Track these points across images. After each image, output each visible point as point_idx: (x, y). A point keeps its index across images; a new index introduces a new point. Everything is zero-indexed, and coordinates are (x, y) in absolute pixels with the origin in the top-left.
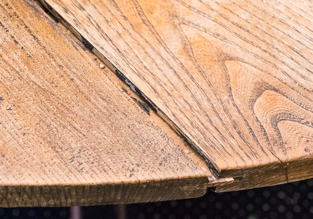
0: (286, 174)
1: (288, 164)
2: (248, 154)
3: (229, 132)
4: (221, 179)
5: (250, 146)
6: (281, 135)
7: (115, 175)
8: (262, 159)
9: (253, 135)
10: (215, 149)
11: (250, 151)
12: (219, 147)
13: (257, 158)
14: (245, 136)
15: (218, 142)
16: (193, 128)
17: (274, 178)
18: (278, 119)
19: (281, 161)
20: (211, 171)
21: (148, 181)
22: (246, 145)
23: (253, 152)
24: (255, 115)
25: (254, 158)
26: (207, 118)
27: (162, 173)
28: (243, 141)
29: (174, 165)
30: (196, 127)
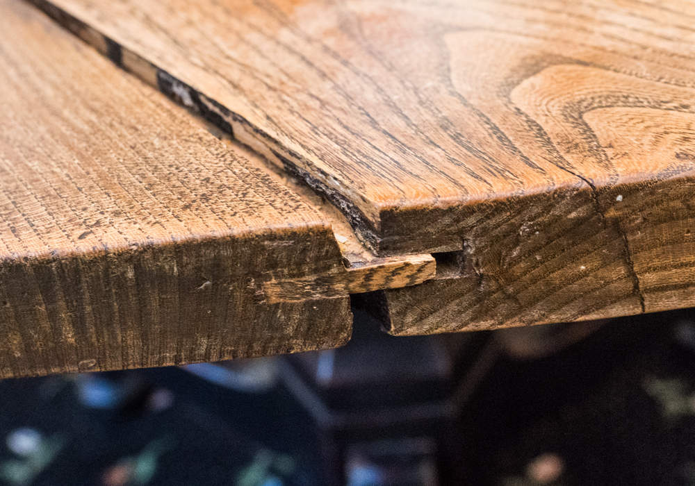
0: (625, 256)
1: (619, 198)
2: (478, 172)
3: (424, 138)
4: (390, 259)
5: (487, 158)
6: (595, 133)
7: (37, 237)
8: (524, 181)
9: (499, 138)
10: (369, 167)
11: (486, 166)
12: (384, 164)
13: (506, 178)
14: (474, 142)
15: (383, 156)
16: (316, 136)
17: (585, 274)
18: (586, 107)
19: (591, 185)
20: (359, 235)
21: (135, 248)
22: (473, 156)
23: (496, 169)
24: (514, 106)
25: (496, 179)
26: (365, 117)
27: (183, 223)
28: (465, 151)
29: (228, 207)
30: (326, 132)
